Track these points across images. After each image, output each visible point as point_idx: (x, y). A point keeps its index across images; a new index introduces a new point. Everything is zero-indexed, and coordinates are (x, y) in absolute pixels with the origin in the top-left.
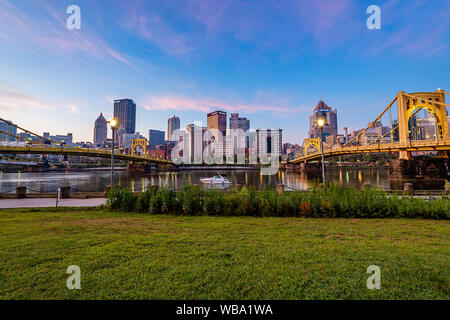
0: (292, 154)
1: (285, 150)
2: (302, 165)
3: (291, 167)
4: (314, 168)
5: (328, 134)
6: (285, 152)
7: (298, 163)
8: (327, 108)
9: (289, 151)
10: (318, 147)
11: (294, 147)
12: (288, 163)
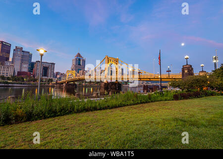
0: (60, 78)
1: (56, 75)
2: (64, 84)
3: (58, 85)
4: (70, 86)
5: (80, 70)
6: (56, 77)
7: (62, 84)
8: (81, 57)
9: (58, 76)
10: (74, 75)
11: (62, 74)
12: (57, 83)
